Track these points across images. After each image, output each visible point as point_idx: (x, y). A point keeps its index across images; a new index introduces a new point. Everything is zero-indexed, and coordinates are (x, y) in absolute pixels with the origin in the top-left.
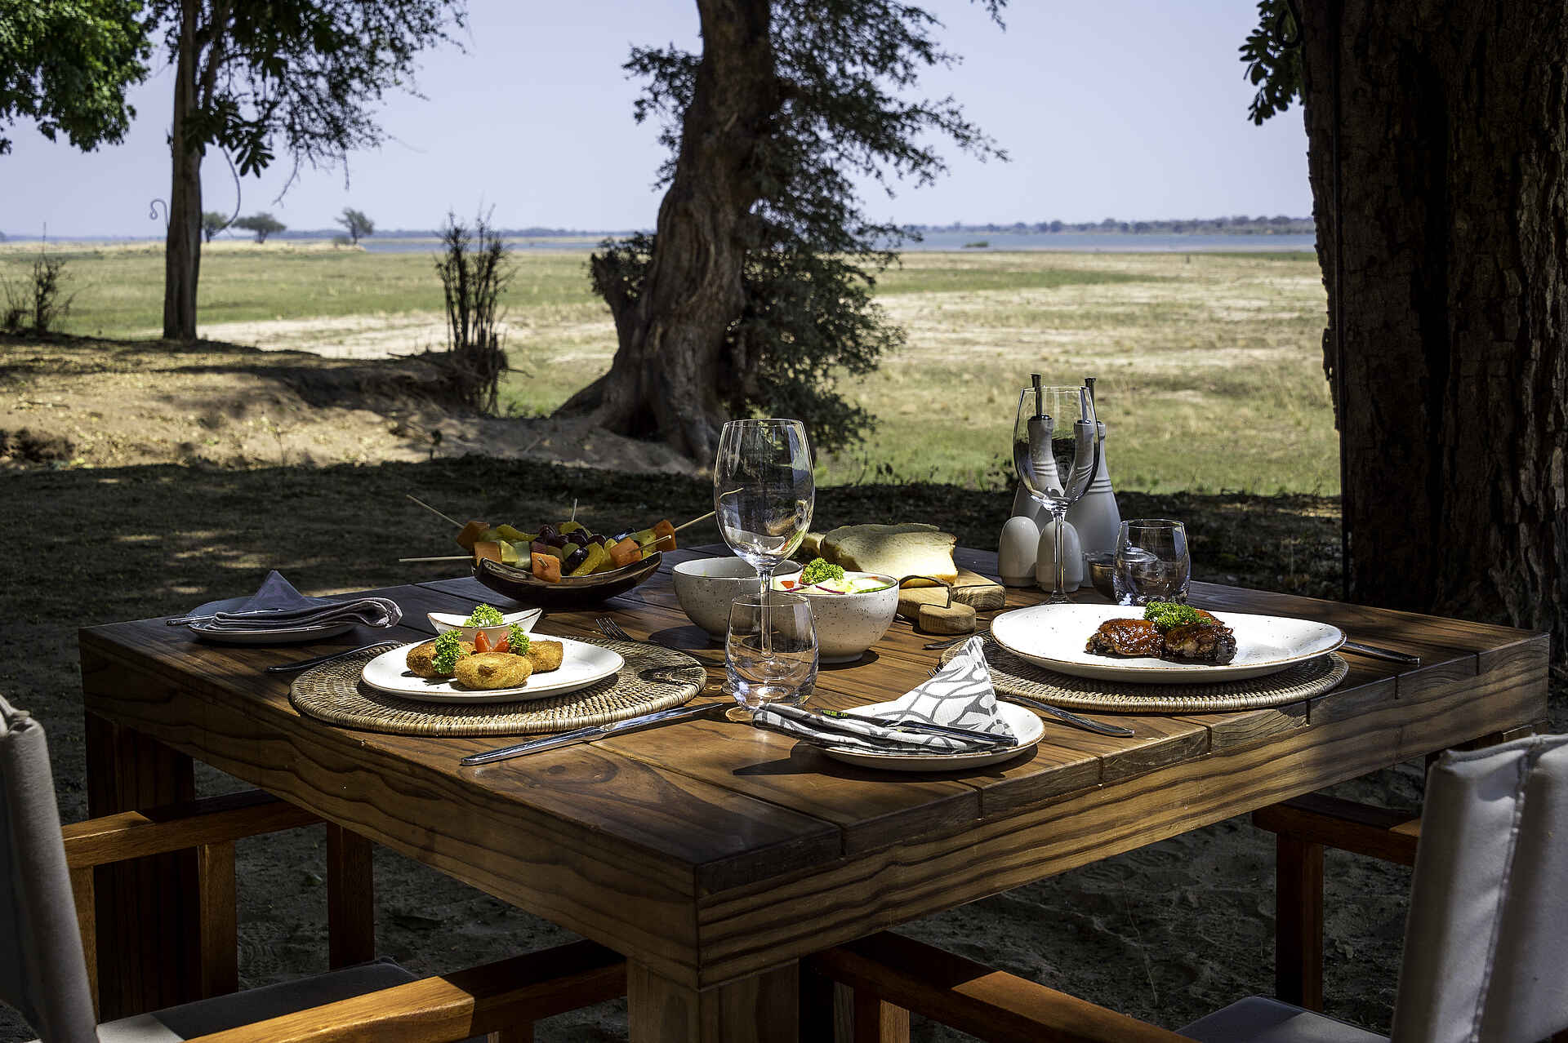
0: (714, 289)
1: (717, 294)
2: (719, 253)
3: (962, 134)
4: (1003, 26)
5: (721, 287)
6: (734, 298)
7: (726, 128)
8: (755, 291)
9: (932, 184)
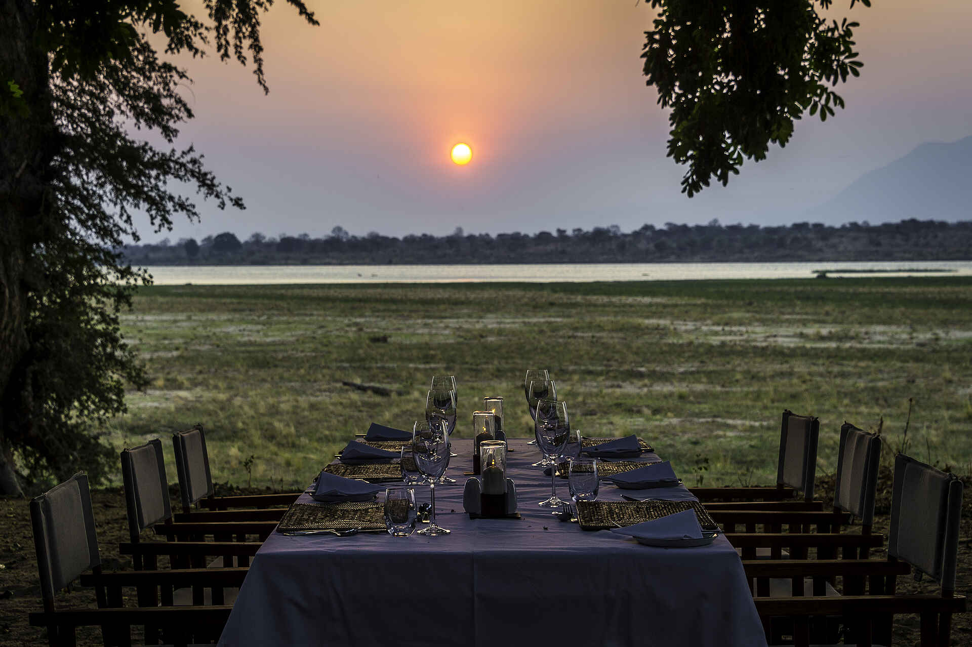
0: (8, 332)
1: (10, 336)
2: (12, 296)
3: (207, 183)
4: (266, 90)
5: (12, 330)
6: (20, 341)
7: (17, 175)
8: (35, 333)
9: (170, 229)
